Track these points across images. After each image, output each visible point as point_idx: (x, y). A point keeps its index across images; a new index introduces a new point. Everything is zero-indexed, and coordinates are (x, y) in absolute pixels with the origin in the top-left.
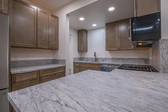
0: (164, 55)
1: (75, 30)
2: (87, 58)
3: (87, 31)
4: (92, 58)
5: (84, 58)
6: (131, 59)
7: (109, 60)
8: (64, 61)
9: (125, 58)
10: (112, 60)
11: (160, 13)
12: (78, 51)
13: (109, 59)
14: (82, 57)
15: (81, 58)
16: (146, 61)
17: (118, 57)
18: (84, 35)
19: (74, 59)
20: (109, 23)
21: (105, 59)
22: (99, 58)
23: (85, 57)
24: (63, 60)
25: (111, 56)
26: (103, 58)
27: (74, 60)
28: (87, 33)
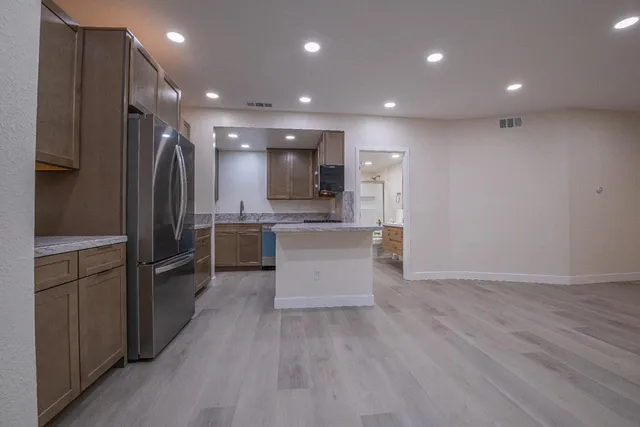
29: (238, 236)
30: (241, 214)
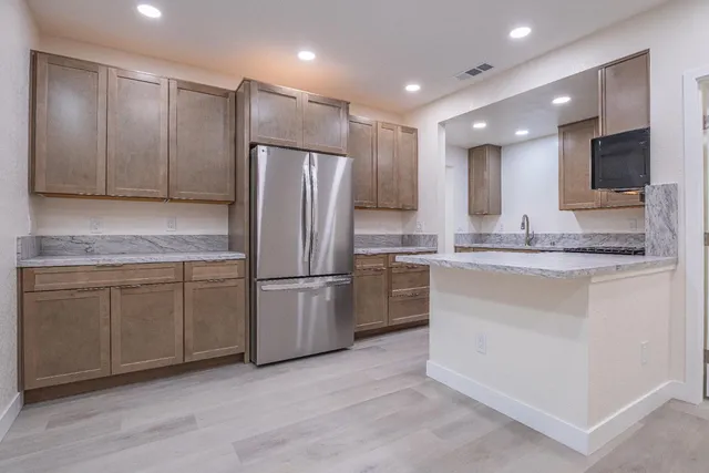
0: (654, 220)
1: (460, 148)
2: (499, 235)
3: (500, 147)
4: (515, 235)
5: (489, 235)
8: (433, 239)
10: (587, 239)
11: (649, 129)
12: (470, 213)
13: (576, 237)
14: (482, 232)
15: (480, 234)
17: (605, 231)
18: (490, 160)
19: (458, 237)
20: (568, 125)
21: (562, 236)
22: (539, 236)
23: (494, 232)
24: (432, 236)
25: (582, 226)
26: (554, 236)
27: (456, 241)
28: (500, 157)
30: (527, 235)
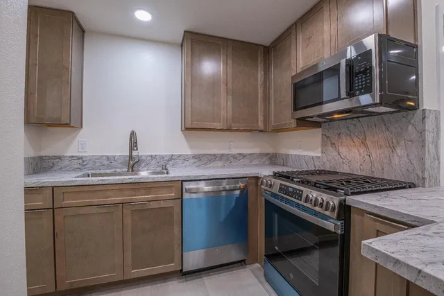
2: (79, 158)
4: (108, 157)
5: (60, 158)
6: (244, 156)
7: (186, 163)
9: (230, 153)
10: (194, 160)
12: (28, 122)
15: (41, 158)
16: (273, 159)
21: (171, 159)
22: (144, 158)
23: (69, 154)
29: (127, 212)
30: (131, 157)
